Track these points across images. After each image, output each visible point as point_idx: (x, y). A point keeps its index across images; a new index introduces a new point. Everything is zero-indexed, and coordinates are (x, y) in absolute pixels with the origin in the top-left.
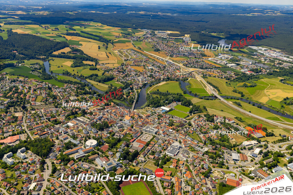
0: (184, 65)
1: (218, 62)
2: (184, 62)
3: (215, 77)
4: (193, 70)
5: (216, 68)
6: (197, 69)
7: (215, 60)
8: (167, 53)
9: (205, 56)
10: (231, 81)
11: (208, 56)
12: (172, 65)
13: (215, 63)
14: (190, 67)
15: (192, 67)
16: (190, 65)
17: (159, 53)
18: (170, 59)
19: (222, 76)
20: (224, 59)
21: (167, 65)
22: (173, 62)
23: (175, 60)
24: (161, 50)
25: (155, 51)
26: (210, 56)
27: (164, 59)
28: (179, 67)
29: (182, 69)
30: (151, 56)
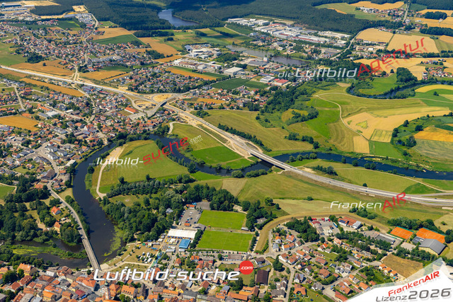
0: (132, 90)
1: (200, 68)
2: (124, 79)
3: (223, 108)
4: (163, 101)
5: (206, 83)
6: (170, 95)
7: (191, 65)
8: (67, 63)
9: (160, 56)
10: (263, 112)
11: (168, 57)
12: (102, 96)
13: (194, 71)
14: (148, 93)
15: (152, 92)
16: (145, 87)
17: (44, 65)
18: (85, 78)
19: (235, 102)
20: (205, 58)
21: (88, 96)
22: (98, 84)
23: (100, 79)
24: (43, 55)
25: (30, 60)
26: (172, 55)
27: (68, 80)
28: (123, 96)
29: (133, 102)
30: (29, 76)
